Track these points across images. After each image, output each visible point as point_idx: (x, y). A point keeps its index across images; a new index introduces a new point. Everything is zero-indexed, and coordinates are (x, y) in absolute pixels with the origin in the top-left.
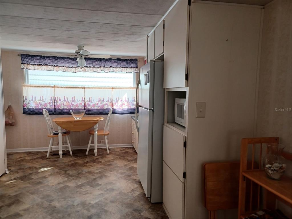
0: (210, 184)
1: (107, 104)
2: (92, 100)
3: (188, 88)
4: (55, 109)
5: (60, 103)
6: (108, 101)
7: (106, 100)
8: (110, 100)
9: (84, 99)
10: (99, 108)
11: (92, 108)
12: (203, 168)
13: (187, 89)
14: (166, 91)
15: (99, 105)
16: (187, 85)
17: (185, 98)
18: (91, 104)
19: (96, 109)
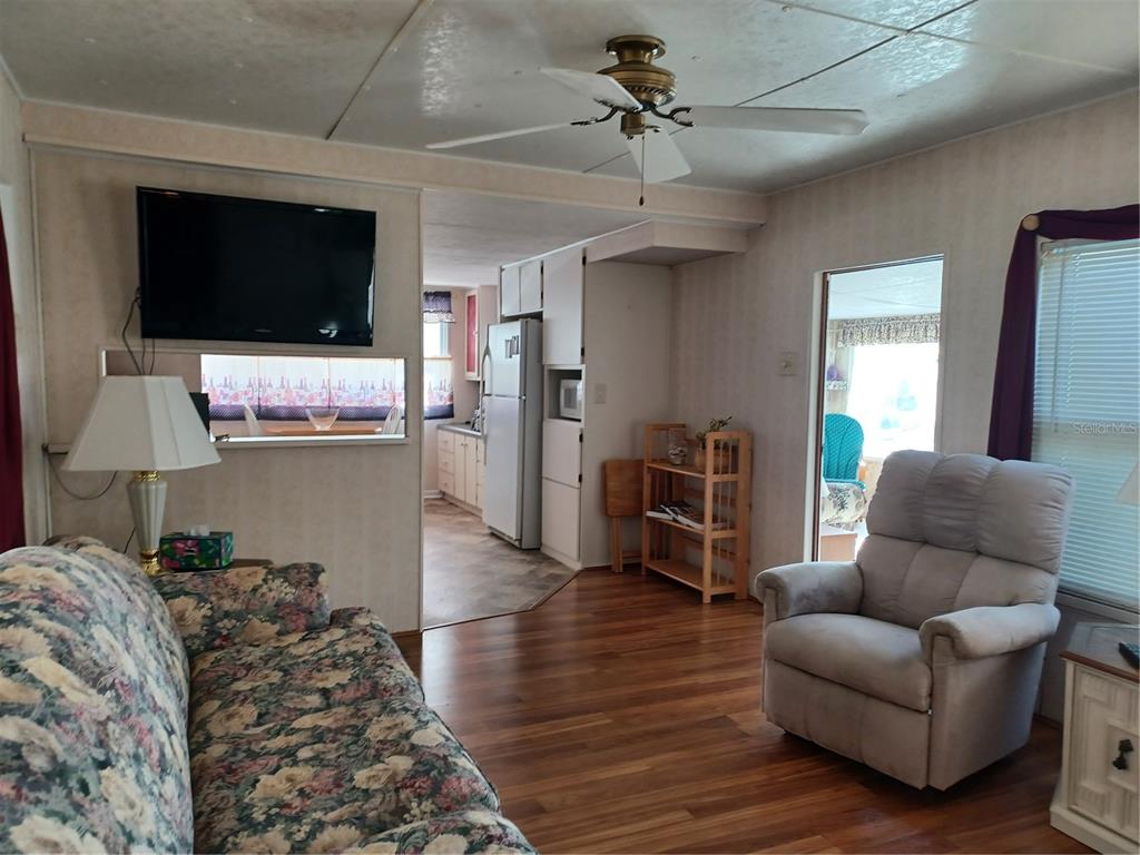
0: (612, 485)
1: (381, 396)
2: (347, 387)
3: (584, 366)
4: (259, 406)
5: (269, 391)
6: (384, 388)
7: (379, 386)
8: (387, 386)
9: (326, 383)
10: (362, 405)
11: (347, 405)
12: (604, 467)
13: (582, 367)
14: (546, 368)
15: (362, 397)
16: (583, 362)
17: (580, 378)
18: (345, 395)
19: (356, 408)
